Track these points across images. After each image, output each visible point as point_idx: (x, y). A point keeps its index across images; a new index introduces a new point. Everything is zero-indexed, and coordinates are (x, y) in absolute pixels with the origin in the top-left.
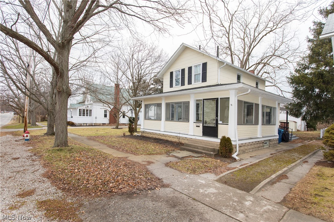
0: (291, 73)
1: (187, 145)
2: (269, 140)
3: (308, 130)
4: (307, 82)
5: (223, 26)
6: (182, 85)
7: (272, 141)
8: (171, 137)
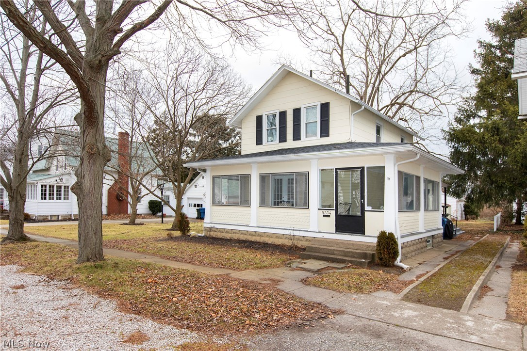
0: (450, 124)
1: (311, 249)
2: (433, 236)
3: (467, 219)
4: (476, 140)
5: (333, 34)
6: (280, 141)
7: (437, 238)
8: (272, 237)
